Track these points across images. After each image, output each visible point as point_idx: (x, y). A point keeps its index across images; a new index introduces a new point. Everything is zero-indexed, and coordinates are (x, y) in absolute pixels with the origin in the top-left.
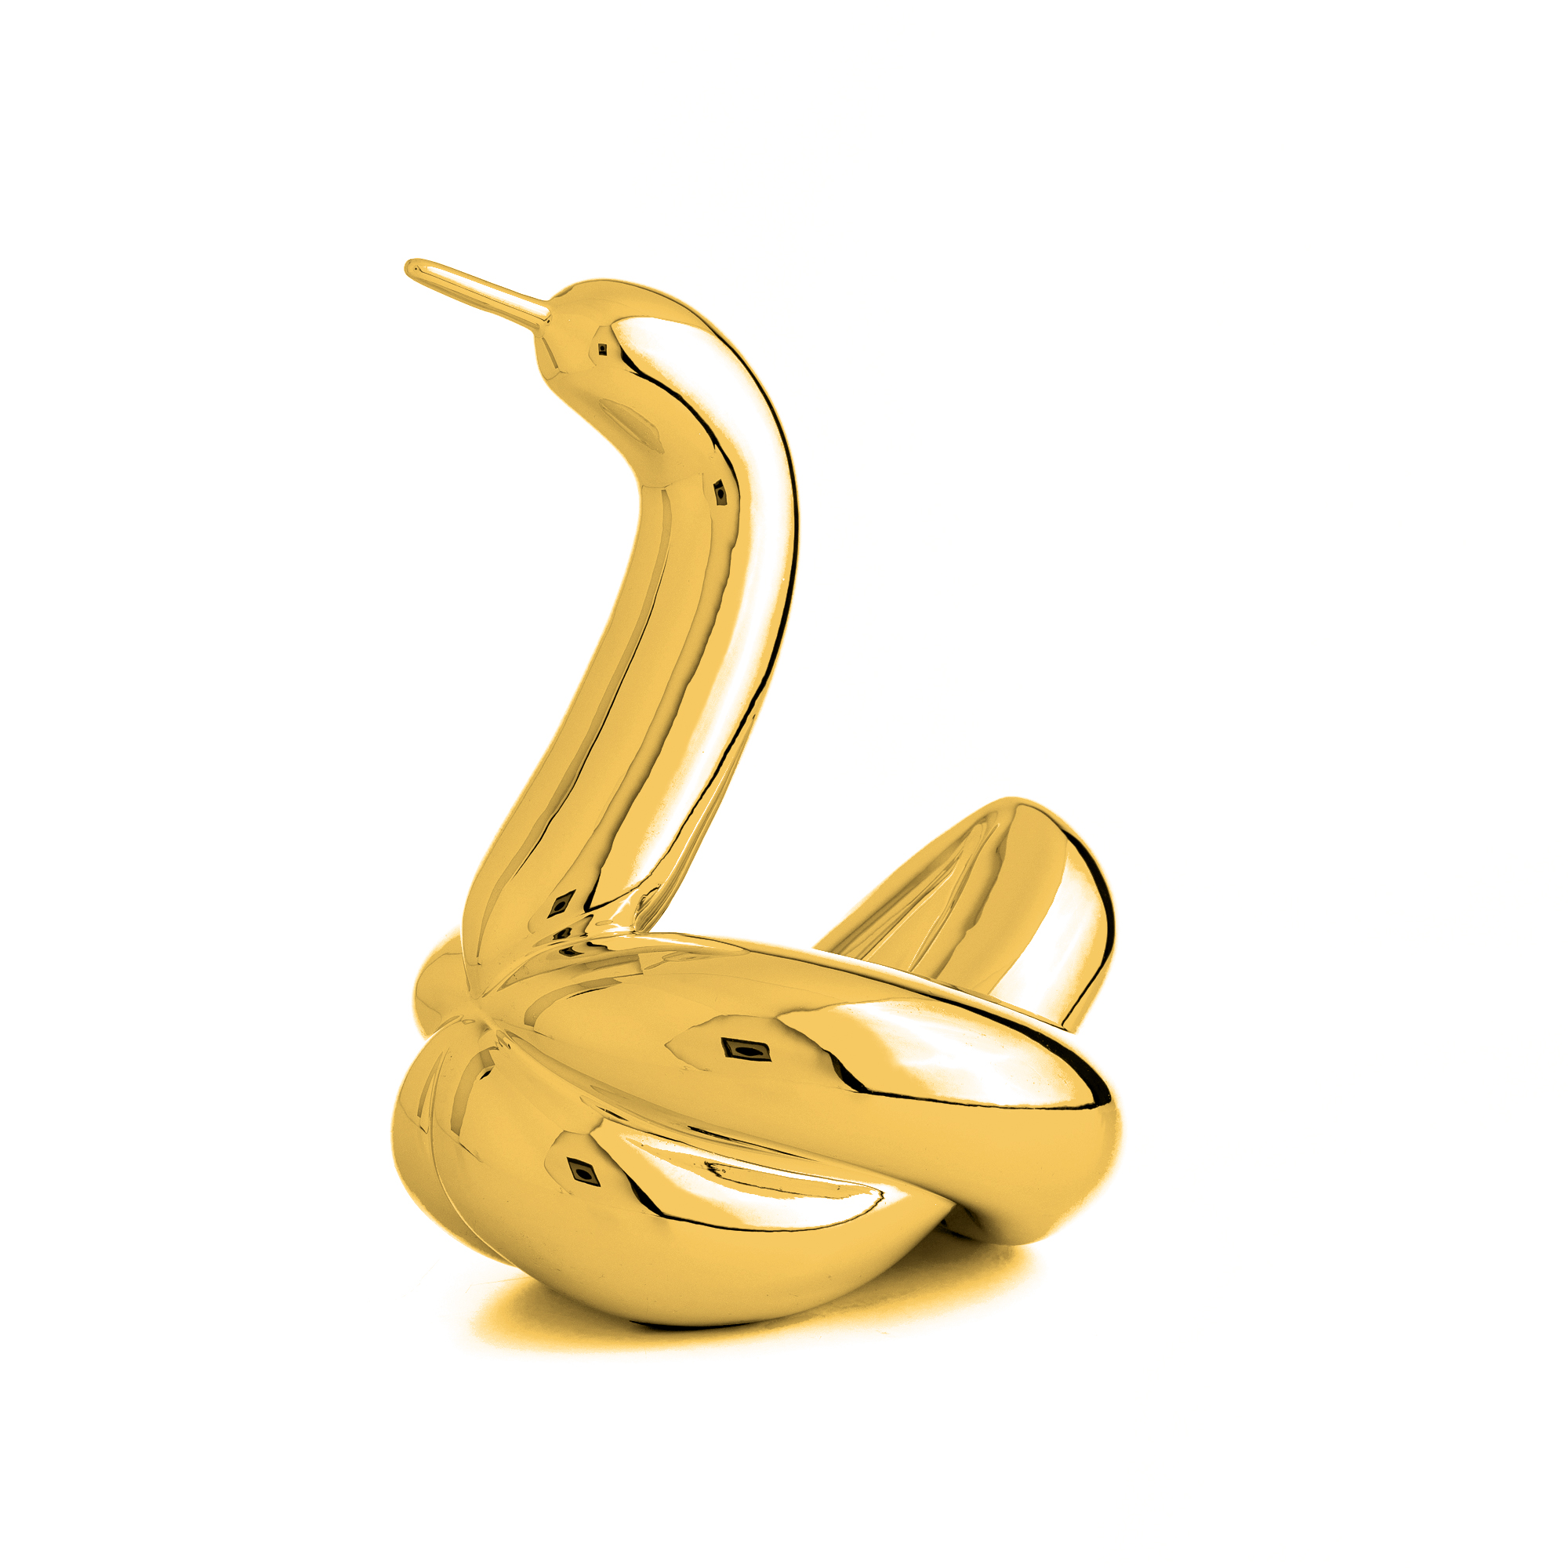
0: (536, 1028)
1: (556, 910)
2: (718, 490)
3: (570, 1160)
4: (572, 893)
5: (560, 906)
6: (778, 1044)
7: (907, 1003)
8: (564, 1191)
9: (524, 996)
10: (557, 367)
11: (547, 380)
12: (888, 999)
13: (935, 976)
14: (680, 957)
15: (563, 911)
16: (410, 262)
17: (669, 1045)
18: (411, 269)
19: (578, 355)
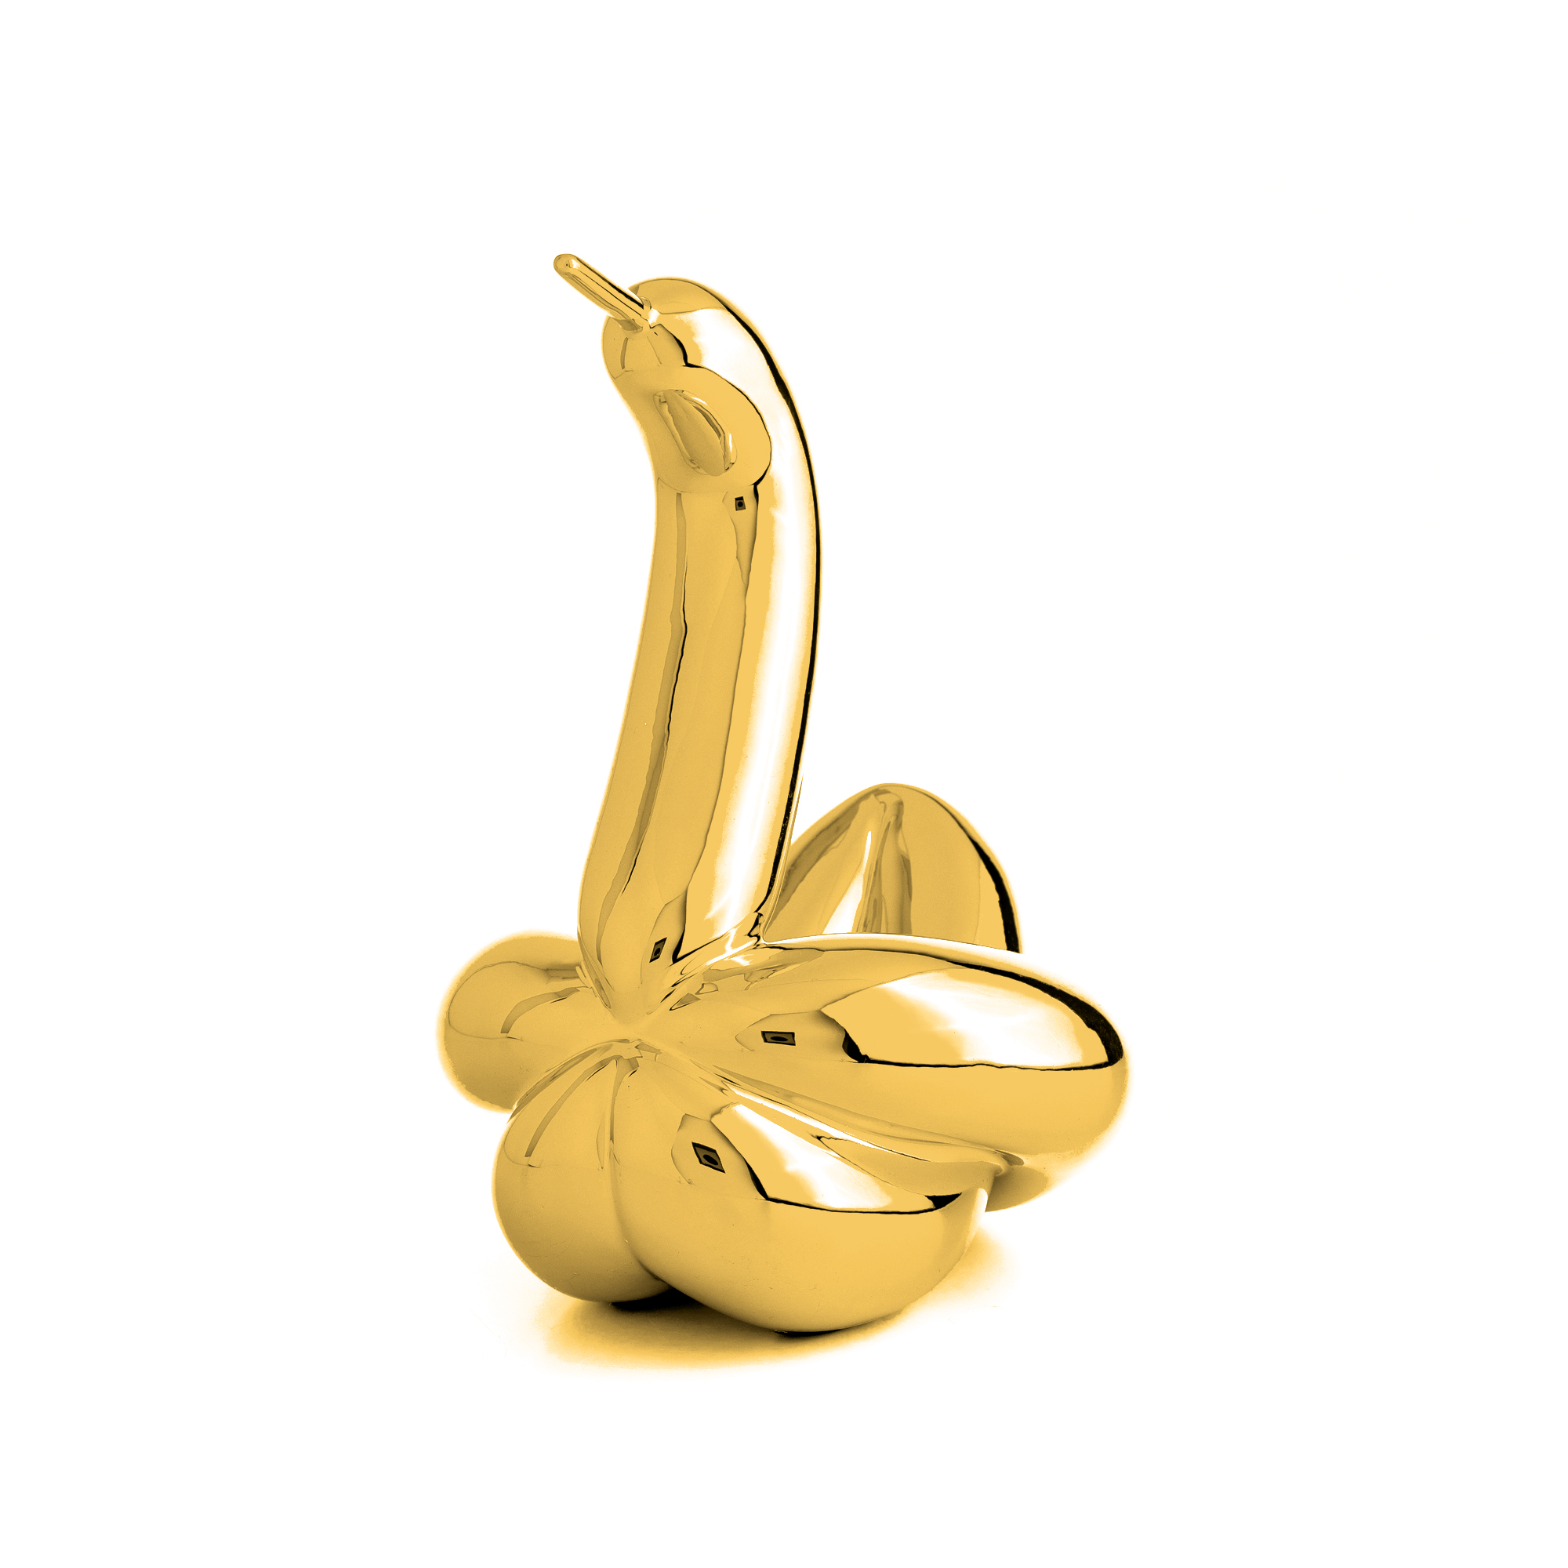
16: (559, 257)
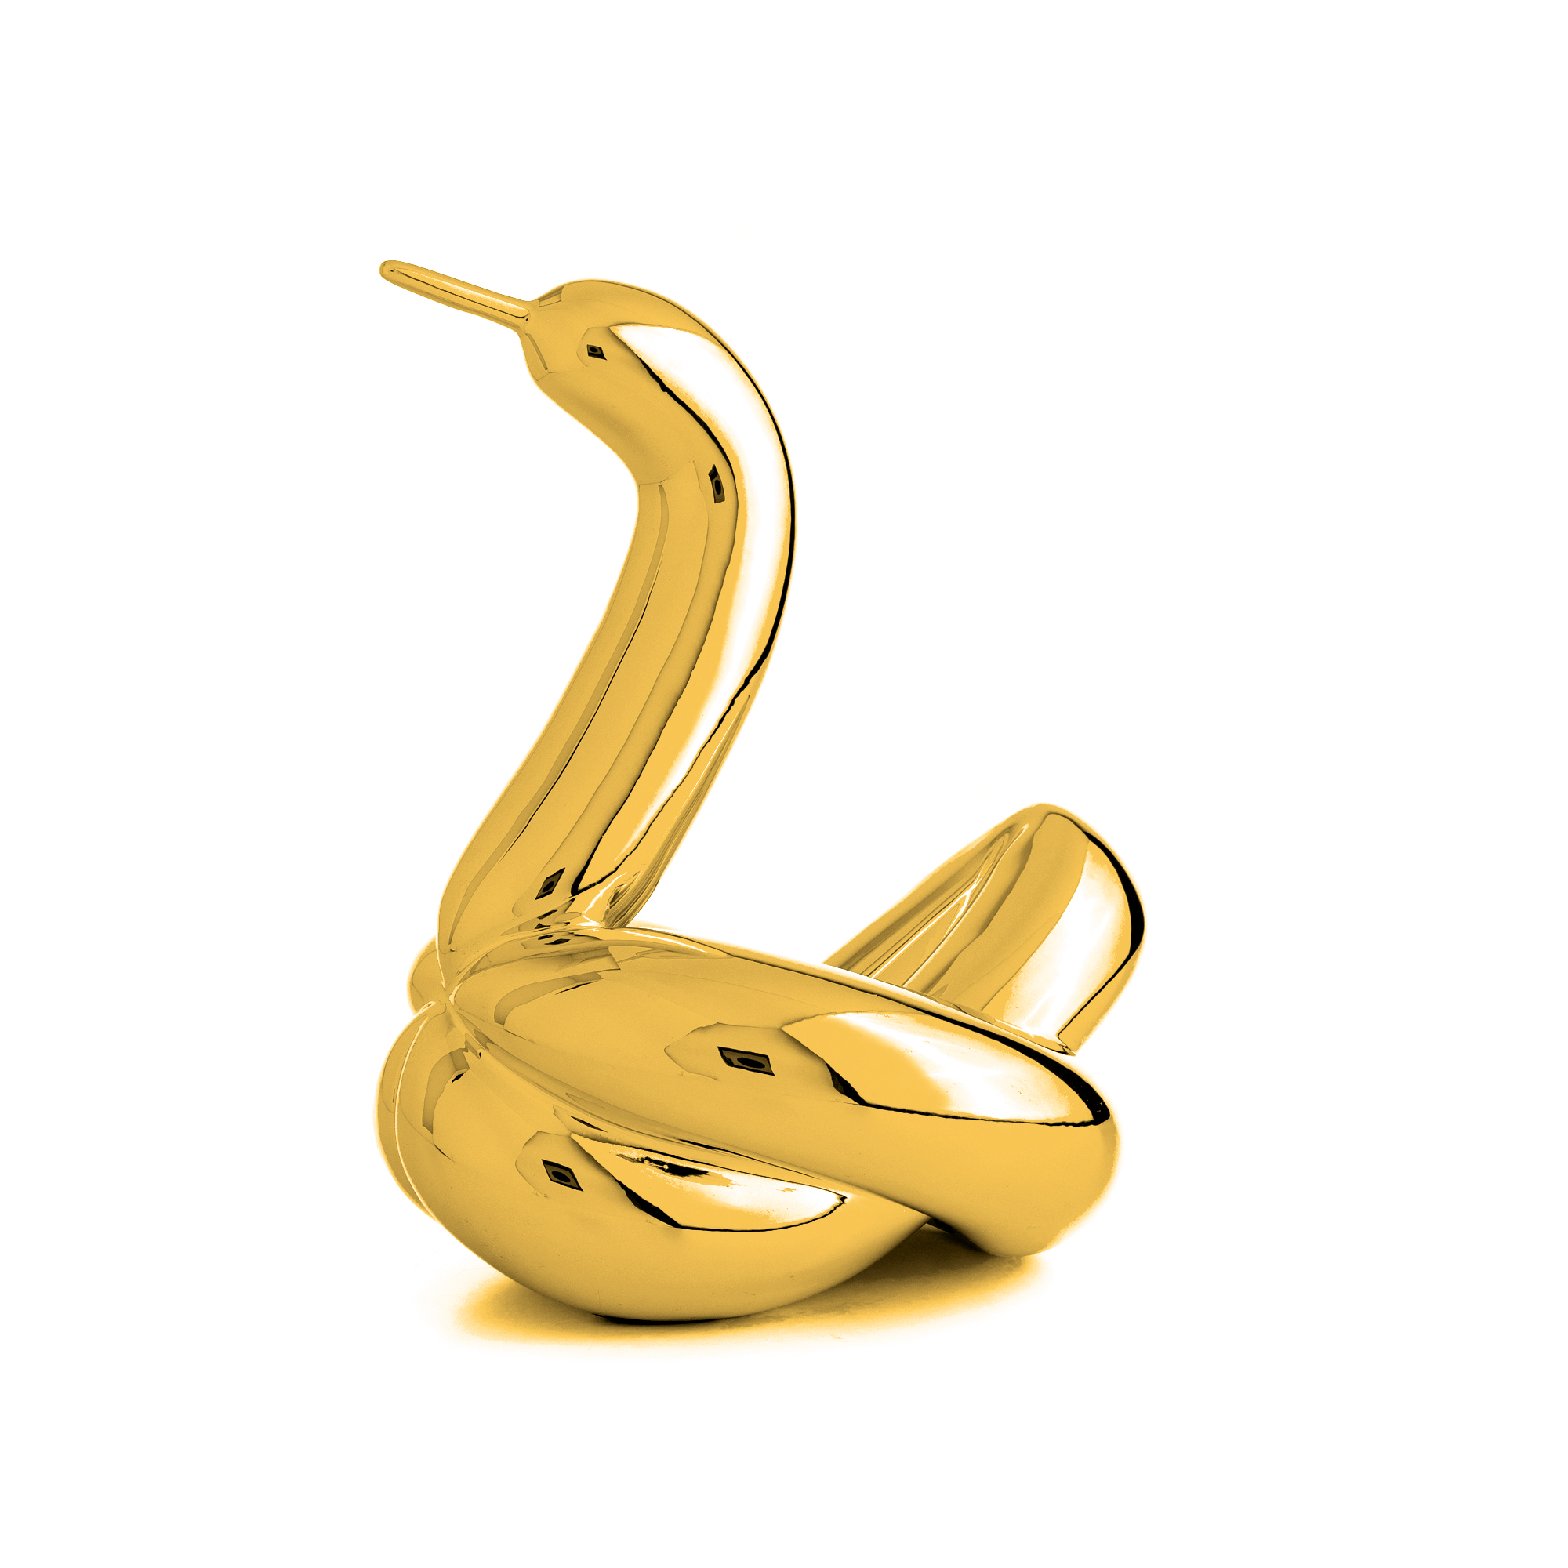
0: (506, 1026)
1: (543, 891)
2: (714, 481)
3: (545, 1162)
4: (562, 871)
5: (548, 888)
8: (538, 1194)
9: (495, 987)
10: (546, 369)
11: (537, 380)
13: (925, 991)
14: (661, 954)
15: (551, 892)
16: (384, 264)
17: (668, 1051)
18: (387, 271)
19: (569, 356)
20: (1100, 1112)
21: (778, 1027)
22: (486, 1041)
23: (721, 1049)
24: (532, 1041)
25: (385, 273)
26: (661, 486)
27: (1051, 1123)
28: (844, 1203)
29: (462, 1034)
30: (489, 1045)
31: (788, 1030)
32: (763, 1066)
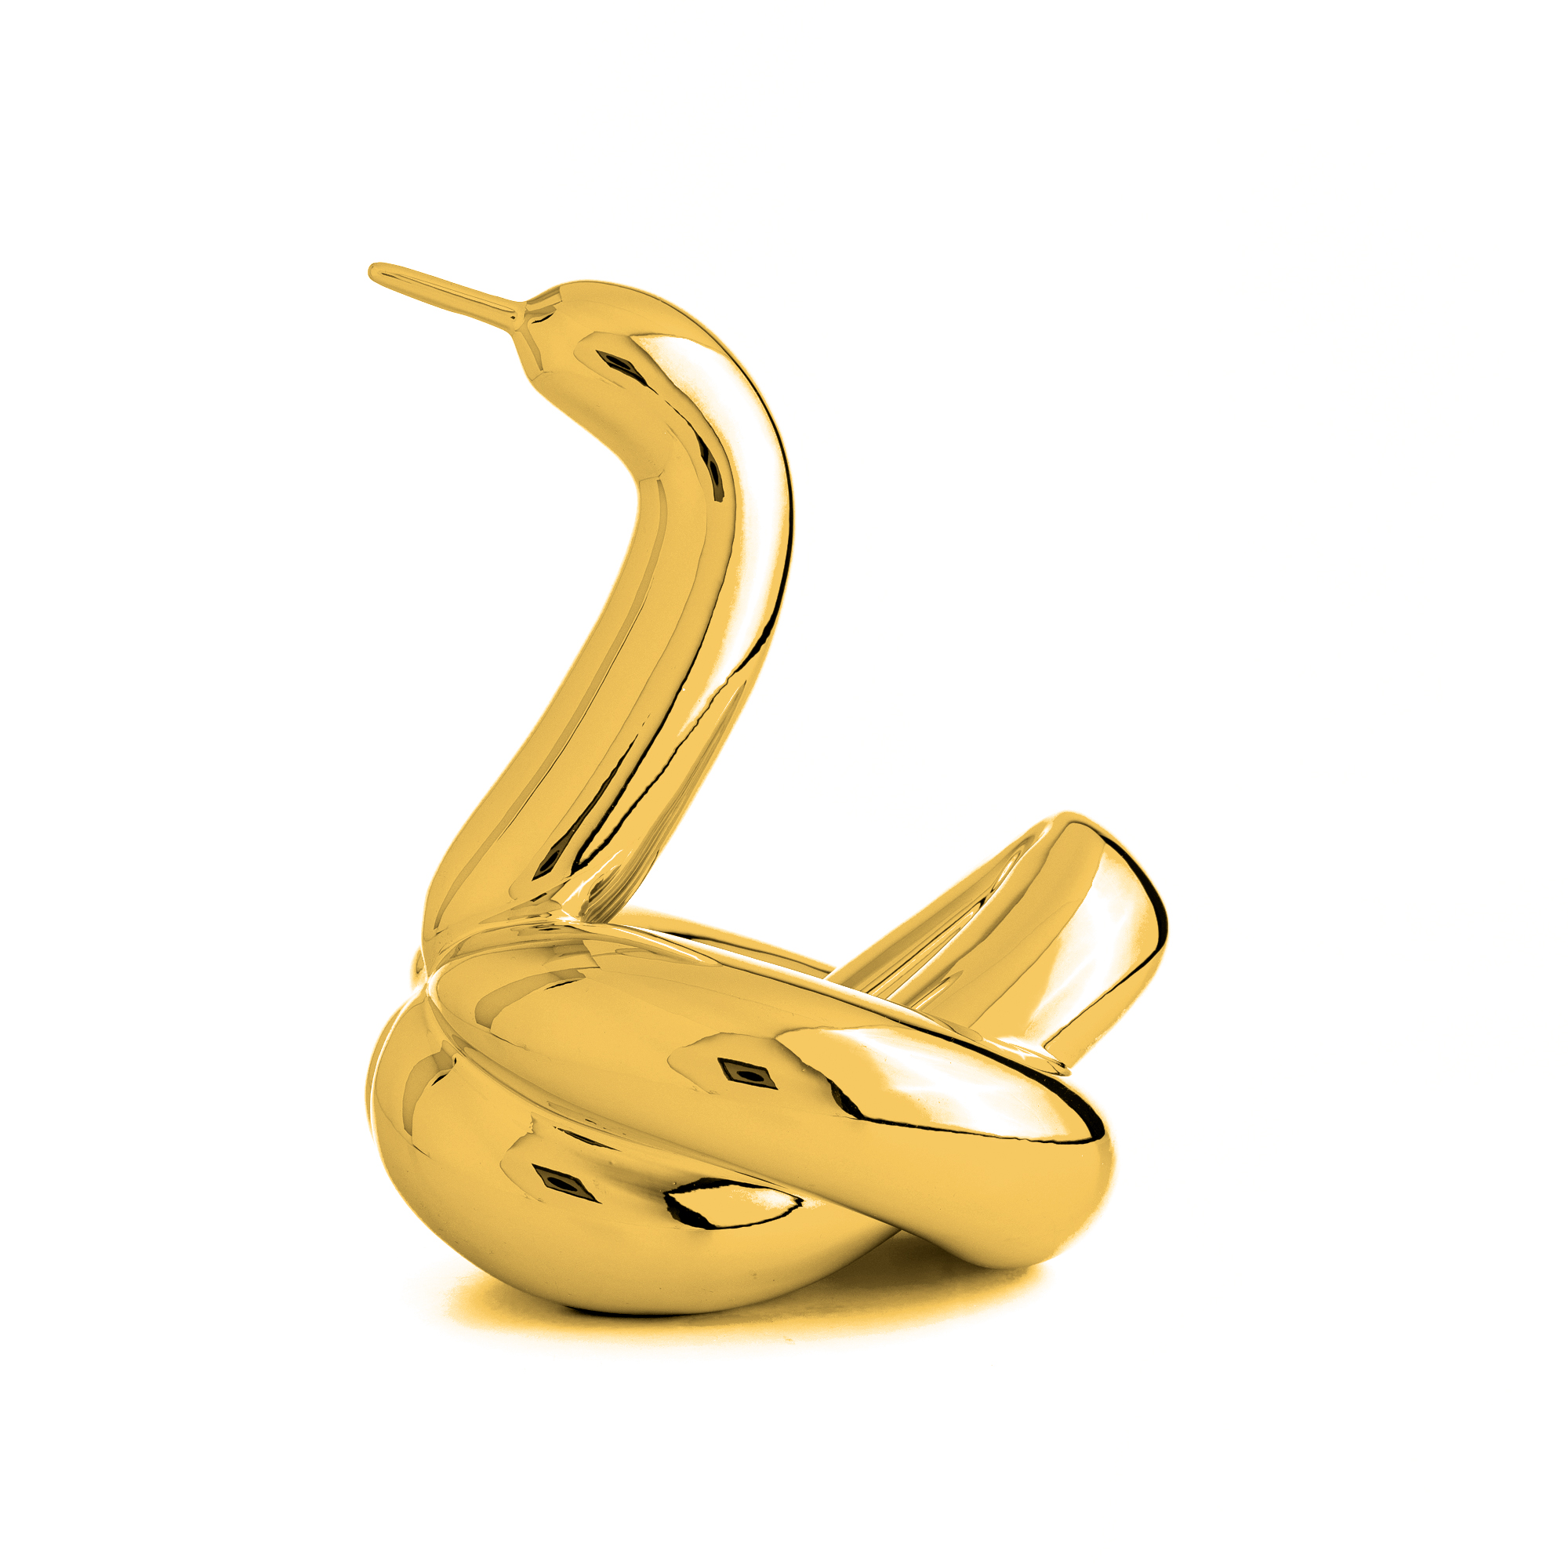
0: (494, 1030)
6: (778, 1069)
7: (887, 1031)
12: (871, 1026)
16: (372, 266)
18: (374, 273)
20: (1097, 1129)
21: (772, 1036)
22: (463, 1045)
23: (722, 1061)
24: (525, 1048)
25: (373, 274)
26: (659, 481)
27: (1044, 1140)
28: (801, 1205)
29: (439, 1039)
30: (466, 1049)
31: (782, 1039)
32: (762, 1079)
